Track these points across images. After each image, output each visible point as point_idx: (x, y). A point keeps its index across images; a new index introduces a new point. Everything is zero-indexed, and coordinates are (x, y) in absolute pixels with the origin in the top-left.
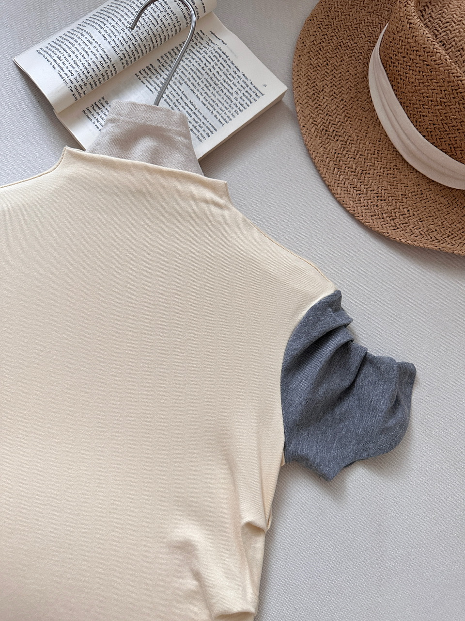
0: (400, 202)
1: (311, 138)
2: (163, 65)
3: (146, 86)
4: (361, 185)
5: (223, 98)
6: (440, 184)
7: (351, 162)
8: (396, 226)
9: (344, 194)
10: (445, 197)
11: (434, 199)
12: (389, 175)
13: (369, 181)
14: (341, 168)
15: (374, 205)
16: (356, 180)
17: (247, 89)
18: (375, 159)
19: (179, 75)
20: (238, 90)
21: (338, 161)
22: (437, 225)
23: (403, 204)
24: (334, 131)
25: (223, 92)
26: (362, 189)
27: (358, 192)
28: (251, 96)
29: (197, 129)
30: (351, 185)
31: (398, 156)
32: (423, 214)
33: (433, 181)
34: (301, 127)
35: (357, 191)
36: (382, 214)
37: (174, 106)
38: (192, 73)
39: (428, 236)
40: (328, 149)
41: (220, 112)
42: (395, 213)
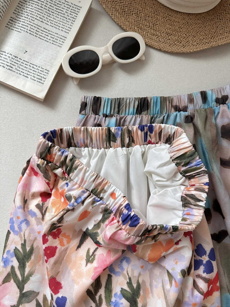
0: (180, 32)
1: (119, 19)
2: (18, 15)
3: (15, 30)
4: (156, 33)
5: (61, 19)
6: (194, 14)
7: (145, 22)
8: (184, 45)
9: (150, 41)
10: (200, 19)
11: (195, 23)
12: (167, 20)
13: (159, 28)
14: (141, 28)
15: (168, 40)
16: (152, 31)
17: (71, 8)
18: (157, 15)
19: (30, 16)
20: (66, 11)
21: (138, 25)
22: (203, 35)
23: (182, 32)
24: (128, 10)
25: (59, 15)
26: (158, 34)
27: (157, 37)
28: (75, 11)
29: (55, 42)
30: (151, 34)
31: (166, 8)
32: (193, 33)
33: (190, 14)
34: (111, 15)
35: (155, 36)
36: (174, 42)
37: (36, 35)
38: (37, 12)
39: (201, 43)
40: (130, 21)
41: (63, 27)
42: (180, 39)
